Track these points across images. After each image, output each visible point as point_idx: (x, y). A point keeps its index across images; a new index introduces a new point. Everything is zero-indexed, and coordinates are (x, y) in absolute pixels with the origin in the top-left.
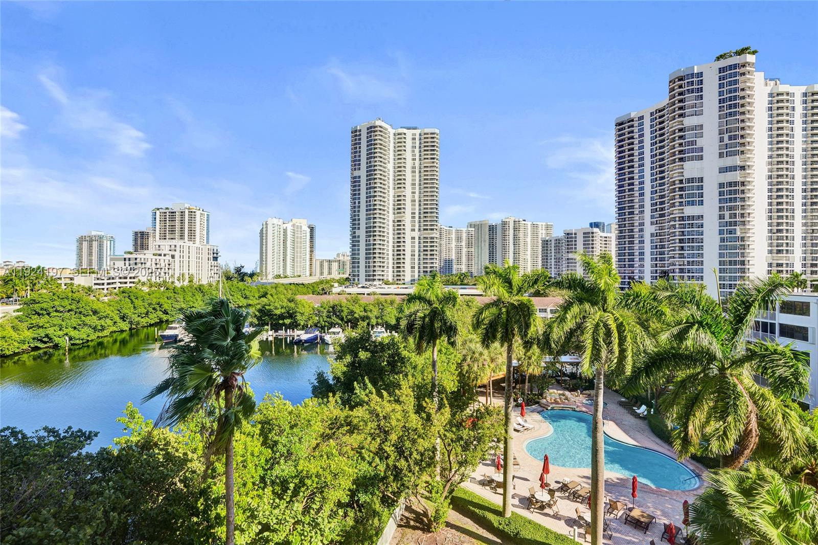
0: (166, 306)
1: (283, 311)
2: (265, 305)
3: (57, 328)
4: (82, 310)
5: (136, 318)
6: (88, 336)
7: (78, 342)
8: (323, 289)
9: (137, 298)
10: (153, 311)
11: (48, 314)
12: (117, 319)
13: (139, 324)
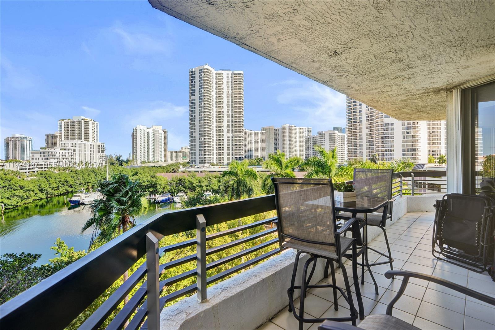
0: (71, 182)
1: (148, 183)
2: (137, 180)
4: (12, 186)
5: (50, 191)
6: (17, 203)
7: (10, 207)
8: (173, 169)
9: (50, 178)
10: (62, 186)
12: (37, 191)
13: (52, 194)
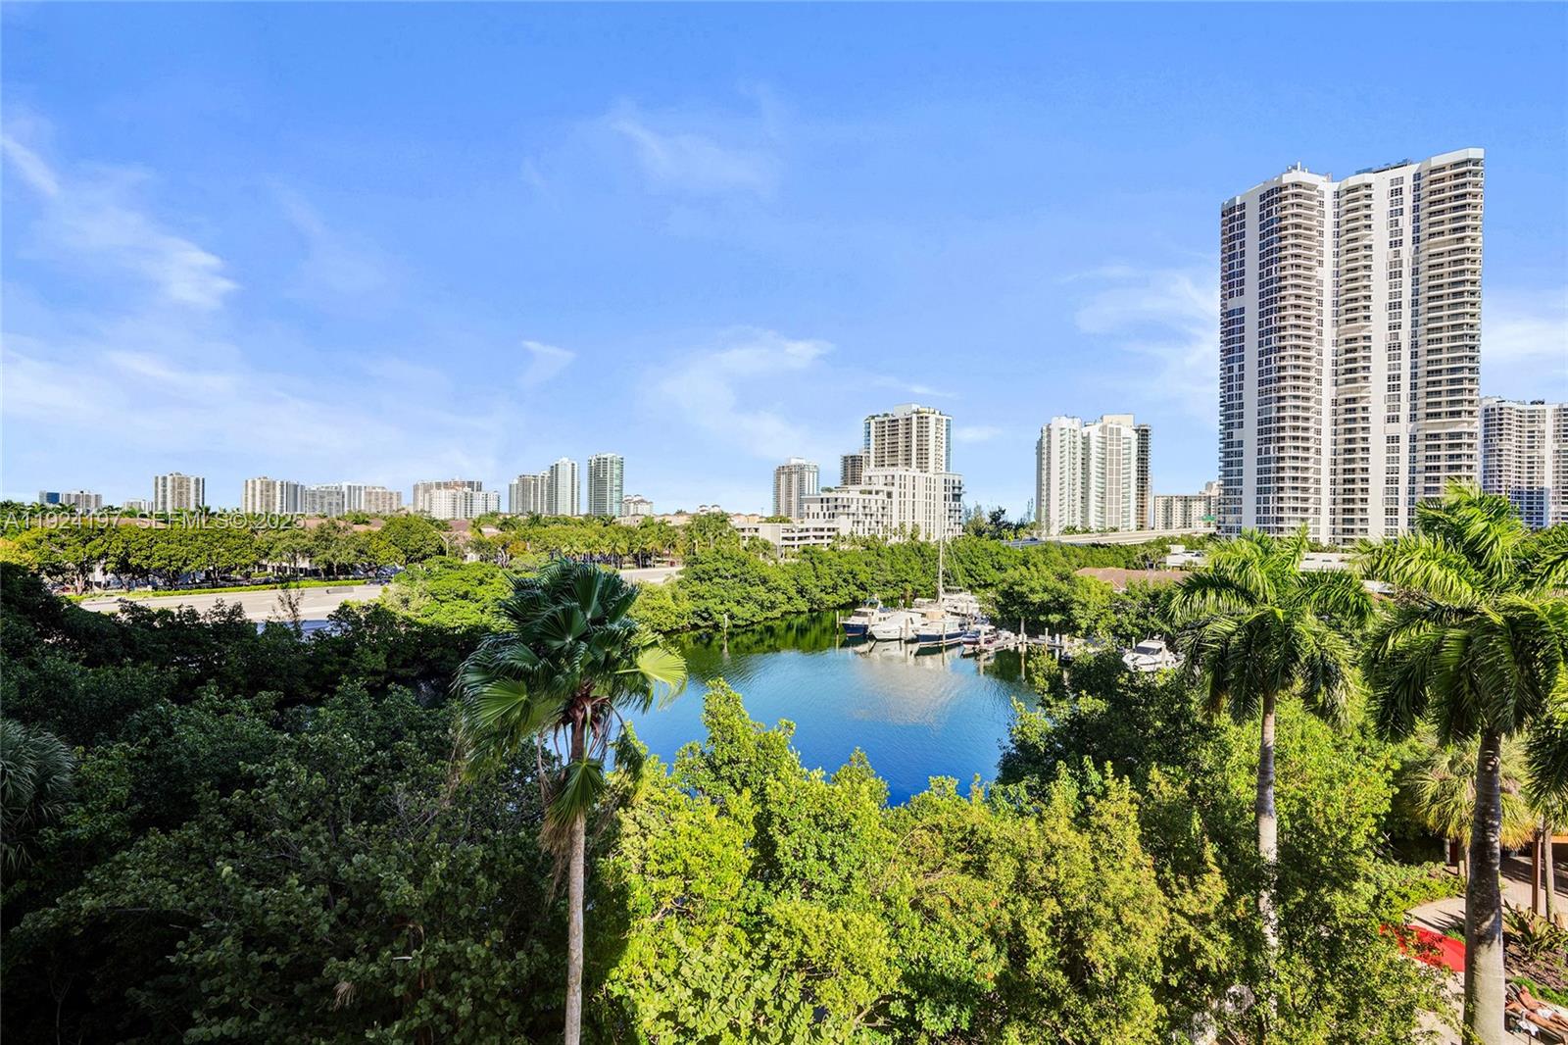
0: (862, 577)
1: (1046, 597)
2: (1014, 584)
3: (718, 600)
4: (747, 576)
5: (818, 595)
6: (753, 616)
7: (740, 622)
9: (821, 562)
10: (844, 584)
11: (710, 580)
12: (792, 592)
13: (823, 603)
